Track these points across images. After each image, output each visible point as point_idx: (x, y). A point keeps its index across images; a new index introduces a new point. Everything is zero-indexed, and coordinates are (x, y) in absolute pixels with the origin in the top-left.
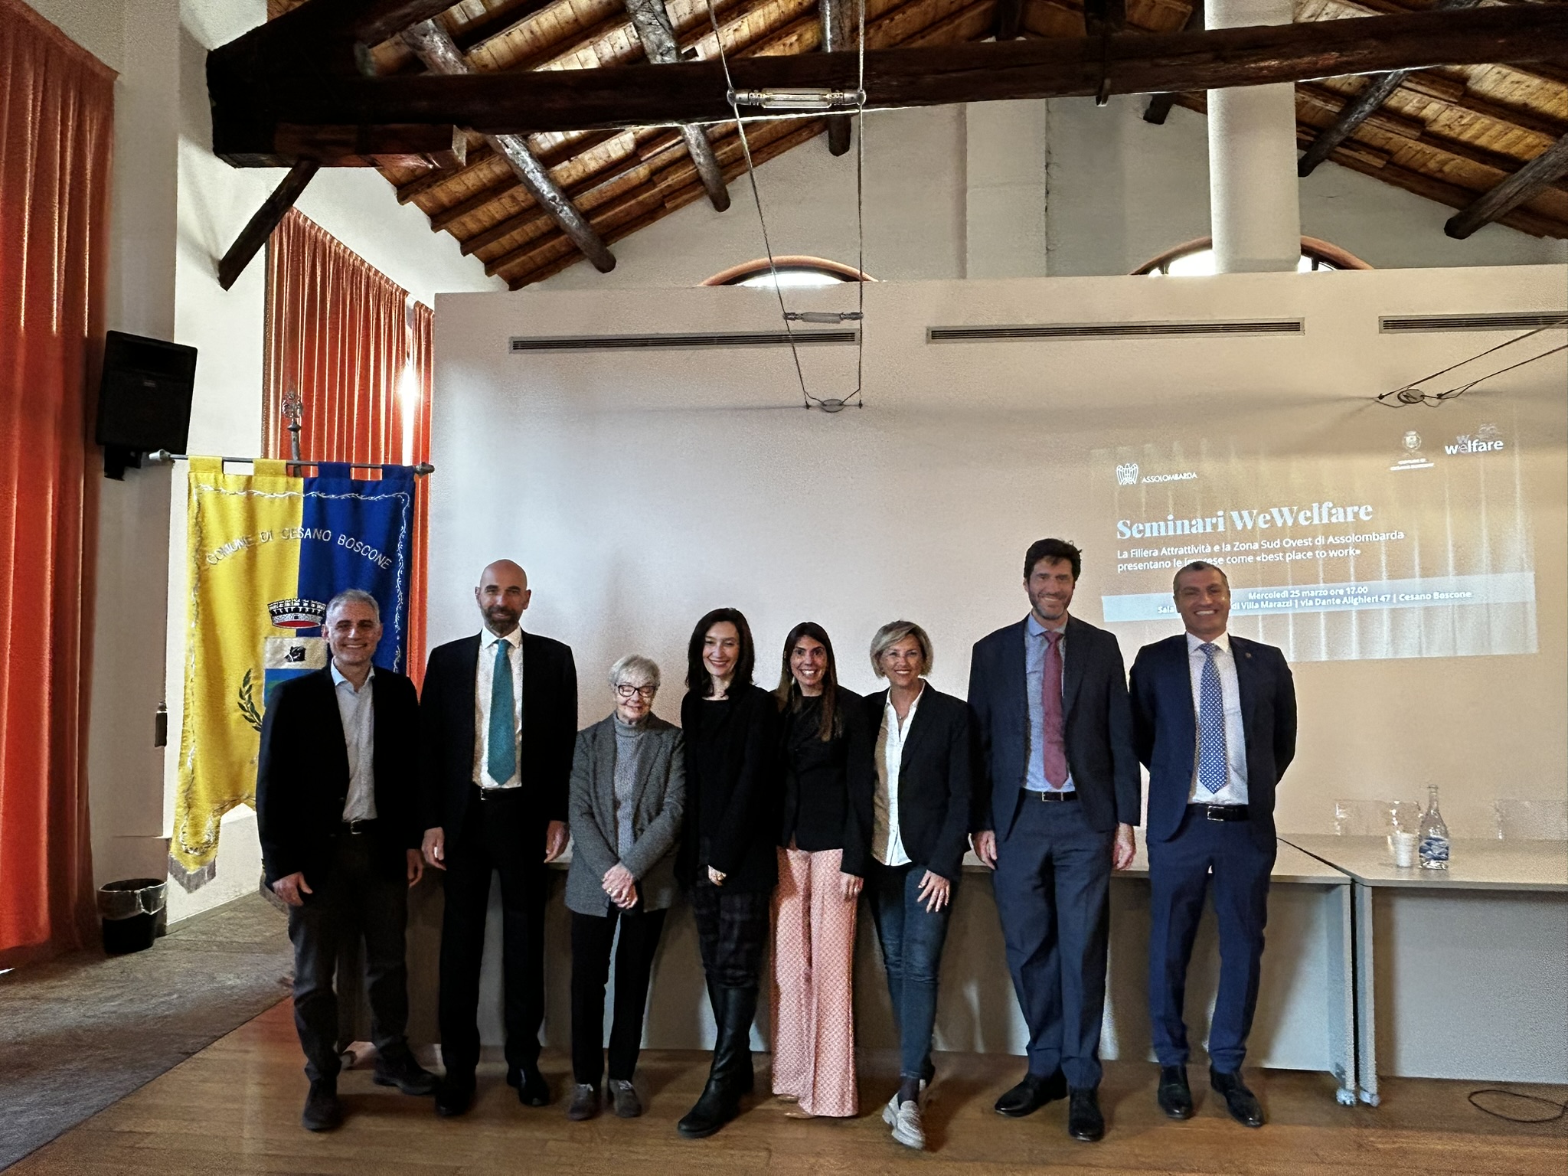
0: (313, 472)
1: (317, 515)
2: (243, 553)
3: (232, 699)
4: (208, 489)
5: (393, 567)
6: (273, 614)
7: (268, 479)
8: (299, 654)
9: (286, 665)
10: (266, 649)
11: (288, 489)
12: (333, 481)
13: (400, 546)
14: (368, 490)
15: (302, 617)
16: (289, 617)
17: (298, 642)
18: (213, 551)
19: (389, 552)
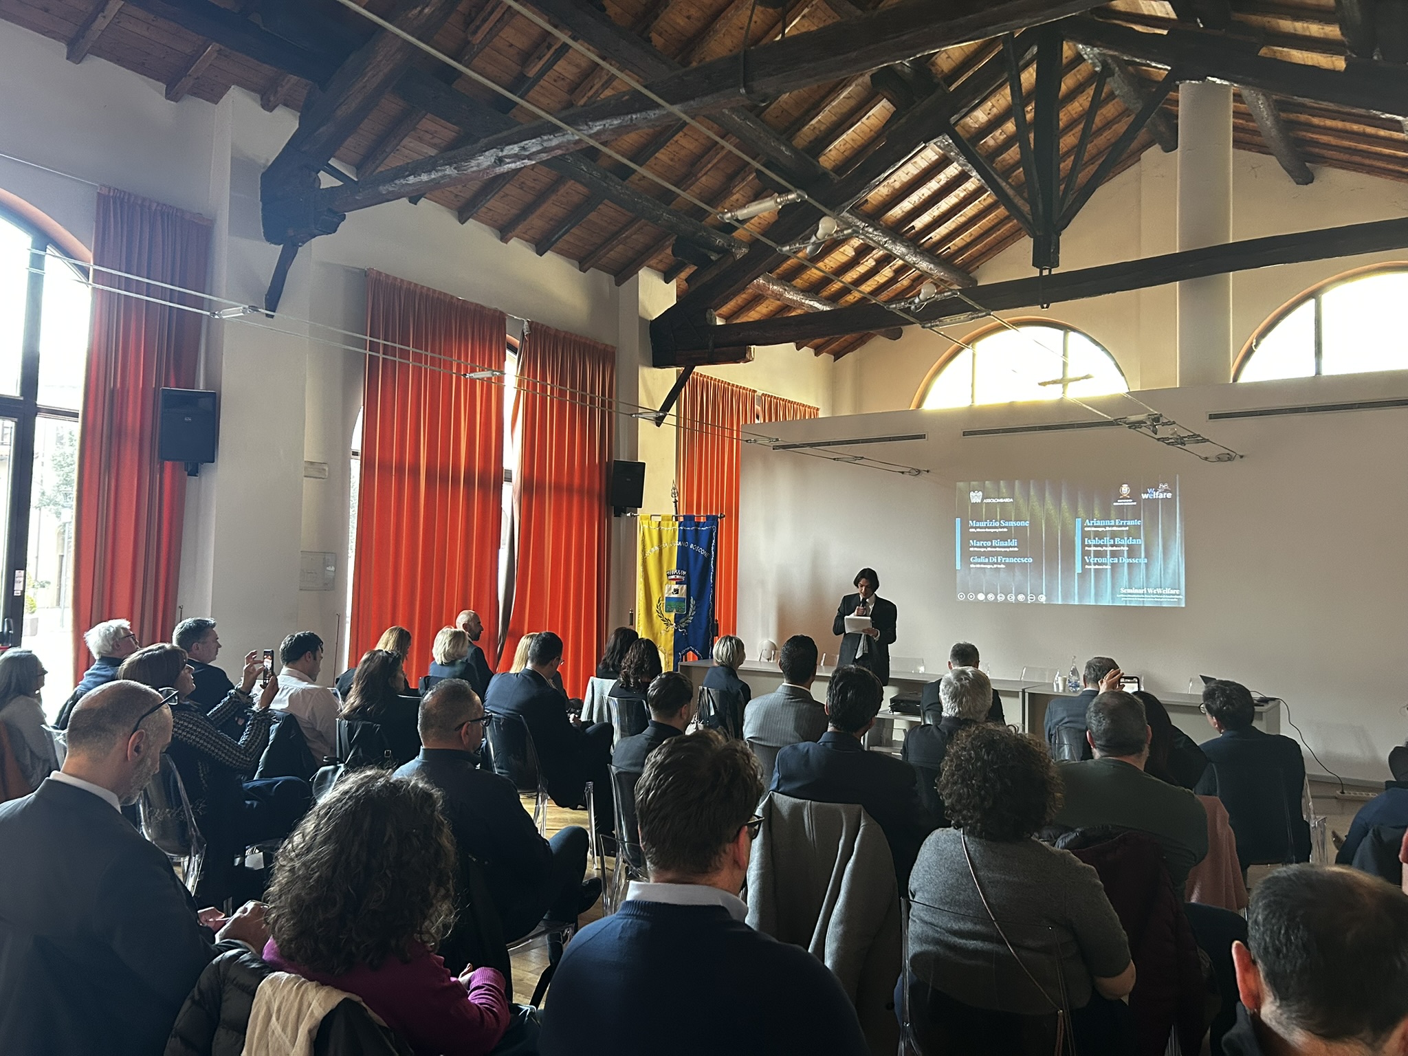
0: (682, 519)
1: (683, 537)
2: (658, 552)
3: (654, 608)
4: (646, 527)
5: (710, 556)
6: (668, 575)
7: (666, 522)
8: (676, 591)
9: (672, 596)
10: (666, 588)
11: (673, 526)
12: (688, 522)
13: (712, 548)
14: (701, 525)
15: (678, 577)
16: (673, 577)
17: (676, 587)
18: (648, 551)
19: (709, 551)
